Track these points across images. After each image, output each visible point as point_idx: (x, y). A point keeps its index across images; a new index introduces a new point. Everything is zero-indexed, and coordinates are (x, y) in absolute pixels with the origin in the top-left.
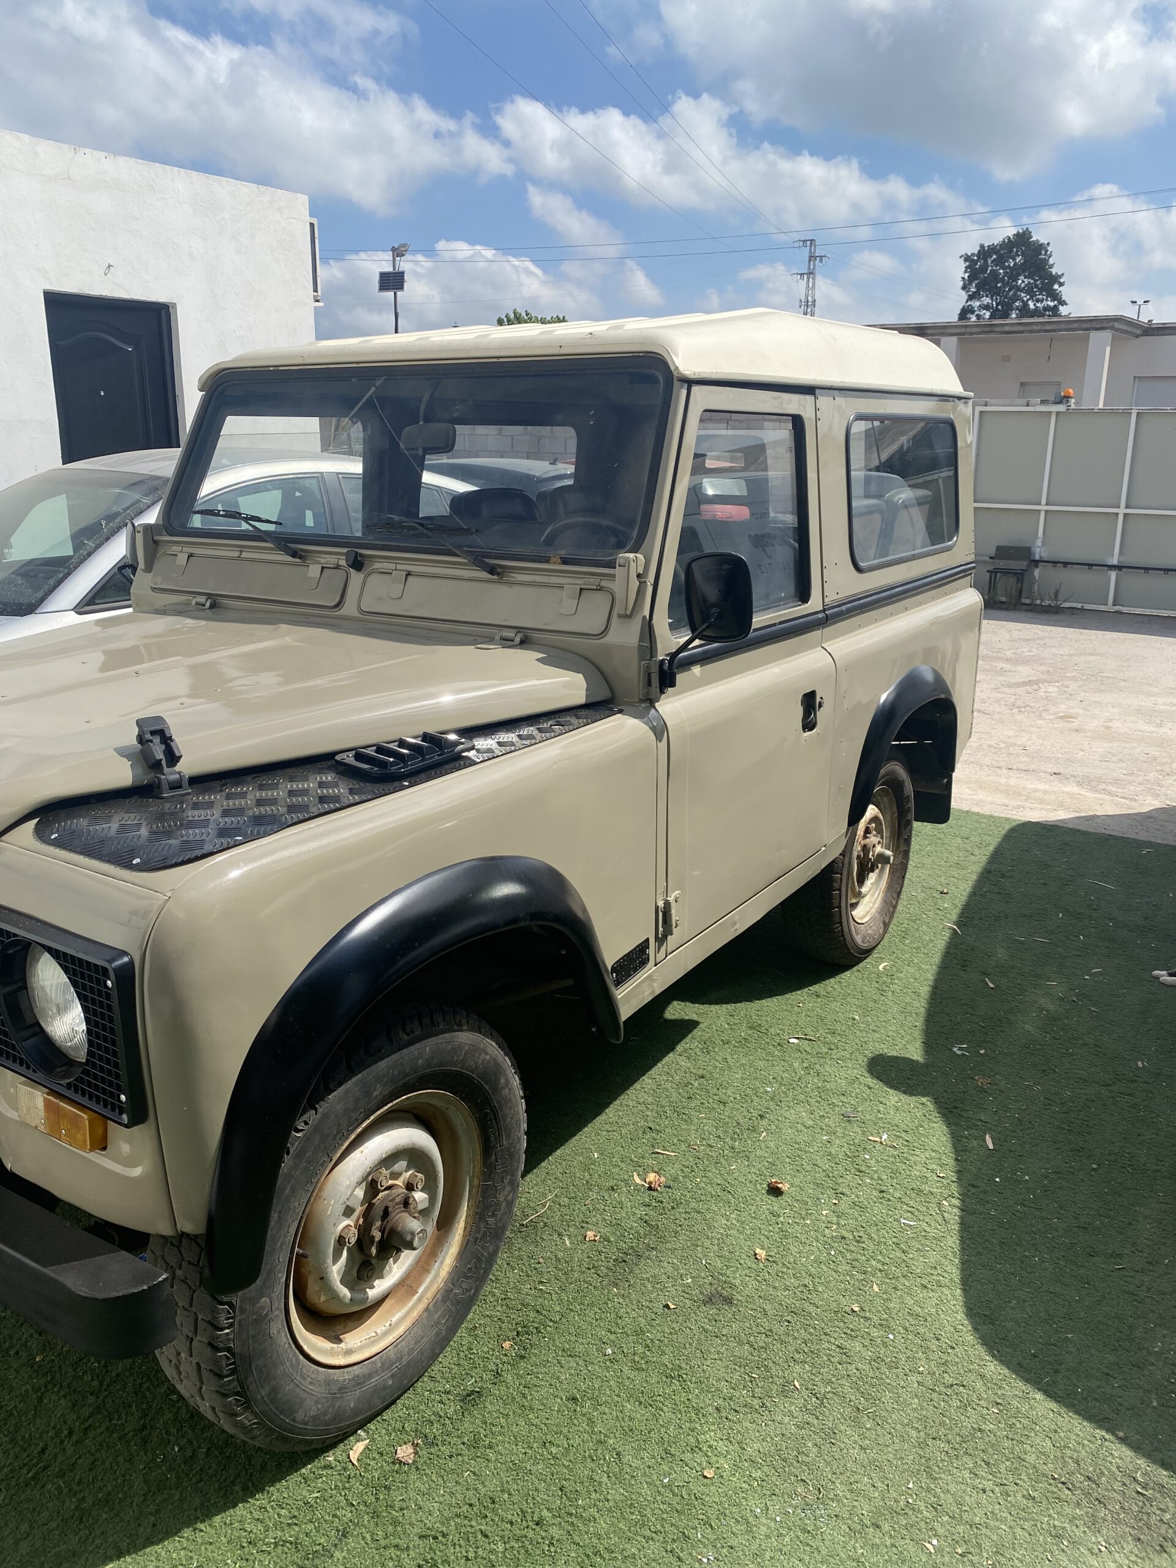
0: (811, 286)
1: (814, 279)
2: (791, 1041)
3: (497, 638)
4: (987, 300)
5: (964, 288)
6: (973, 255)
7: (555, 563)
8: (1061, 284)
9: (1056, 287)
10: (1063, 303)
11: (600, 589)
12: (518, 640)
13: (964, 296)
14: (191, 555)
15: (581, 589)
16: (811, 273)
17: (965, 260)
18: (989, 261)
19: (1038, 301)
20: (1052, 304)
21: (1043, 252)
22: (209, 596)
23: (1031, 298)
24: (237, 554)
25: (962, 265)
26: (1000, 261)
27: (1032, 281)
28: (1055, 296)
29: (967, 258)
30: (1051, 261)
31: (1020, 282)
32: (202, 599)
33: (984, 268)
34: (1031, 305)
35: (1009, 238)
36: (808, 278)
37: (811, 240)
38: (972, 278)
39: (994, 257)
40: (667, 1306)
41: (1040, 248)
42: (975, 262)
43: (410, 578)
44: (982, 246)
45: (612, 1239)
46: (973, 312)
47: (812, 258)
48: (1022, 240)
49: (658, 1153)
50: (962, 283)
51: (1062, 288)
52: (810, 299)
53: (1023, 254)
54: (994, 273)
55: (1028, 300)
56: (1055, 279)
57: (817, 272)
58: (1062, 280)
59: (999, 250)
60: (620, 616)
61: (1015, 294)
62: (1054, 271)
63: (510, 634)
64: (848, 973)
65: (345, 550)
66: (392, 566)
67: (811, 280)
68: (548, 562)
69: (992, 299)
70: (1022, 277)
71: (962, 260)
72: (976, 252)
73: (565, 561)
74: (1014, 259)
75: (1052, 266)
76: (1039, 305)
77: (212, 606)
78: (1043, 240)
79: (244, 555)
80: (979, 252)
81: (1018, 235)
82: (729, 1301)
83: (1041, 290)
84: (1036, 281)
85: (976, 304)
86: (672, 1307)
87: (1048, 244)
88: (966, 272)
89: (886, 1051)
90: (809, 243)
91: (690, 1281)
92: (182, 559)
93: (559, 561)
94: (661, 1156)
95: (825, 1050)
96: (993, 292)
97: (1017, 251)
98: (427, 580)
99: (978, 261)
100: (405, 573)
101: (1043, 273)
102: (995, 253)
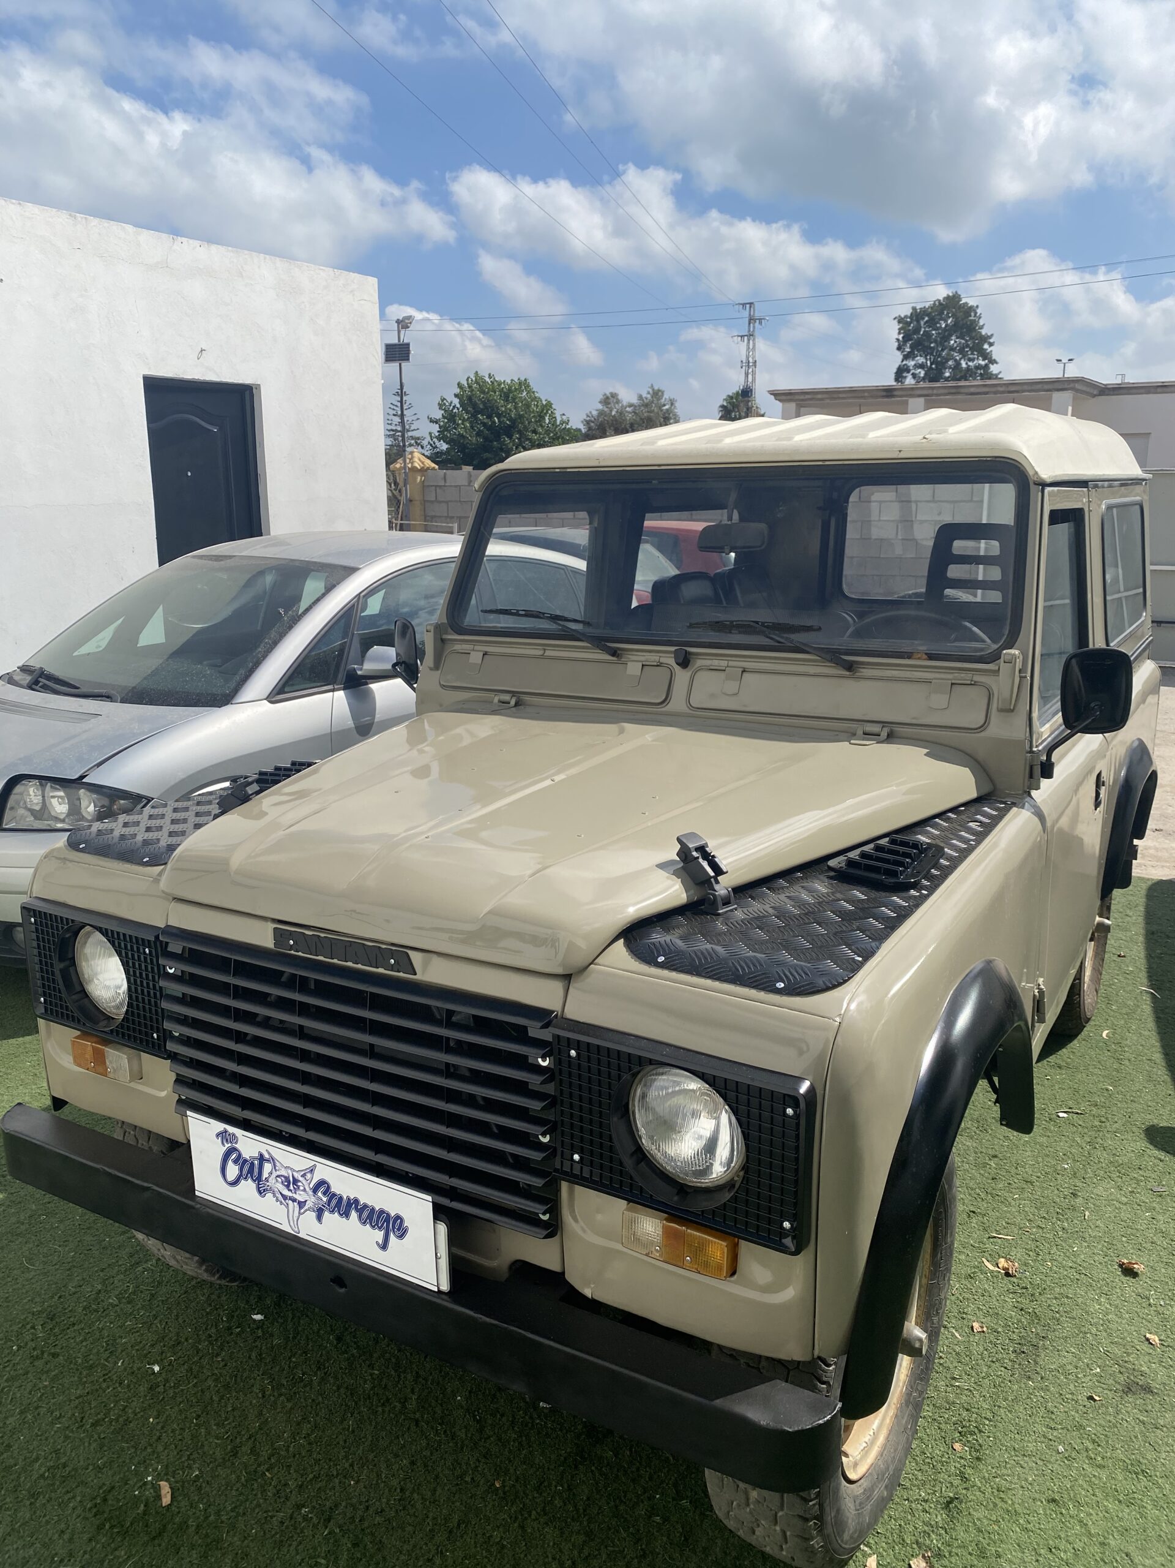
0: (751, 347)
1: (754, 340)
2: (1061, 1115)
3: (860, 732)
4: (921, 360)
5: (899, 349)
6: (906, 317)
7: (919, 658)
8: (991, 345)
9: (986, 346)
10: (994, 362)
11: (974, 684)
12: (884, 734)
13: (899, 356)
14: (485, 654)
15: (952, 684)
16: (751, 335)
17: (899, 322)
18: (922, 323)
19: (970, 360)
20: (983, 363)
21: (973, 314)
22: (513, 693)
23: (964, 357)
24: (541, 652)
25: (896, 326)
26: (932, 323)
27: (963, 341)
28: (986, 356)
29: (900, 320)
30: (981, 322)
31: (952, 342)
32: (506, 697)
33: (917, 330)
34: (964, 364)
35: (939, 301)
36: (749, 340)
37: (751, 304)
38: (906, 338)
39: (926, 319)
40: (1091, 1398)
41: (969, 310)
42: (909, 324)
43: (744, 674)
44: (914, 309)
45: (1000, 1330)
46: (908, 371)
47: (751, 320)
48: (952, 303)
49: (995, 1237)
50: (897, 344)
51: (992, 348)
52: (751, 360)
53: (954, 316)
54: (927, 334)
55: (960, 359)
56: (985, 339)
57: (756, 333)
58: (991, 341)
59: (931, 313)
60: (1000, 710)
61: (948, 354)
62: (983, 332)
63: (875, 729)
64: (1075, 1042)
65: (673, 649)
66: (724, 663)
67: (751, 342)
68: (909, 657)
69: (926, 359)
70: (953, 338)
71: (896, 322)
72: (909, 314)
73: (931, 657)
74: (946, 321)
75: (982, 327)
76: (970, 364)
77: (517, 704)
78: (972, 302)
79: (548, 653)
80: (911, 314)
81: (948, 298)
82: (1148, 1389)
83: (972, 349)
84: (967, 341)
85: (911, 363)
86: (1097, 1398)
87: (977, 307)
88: (899, 333)
89: (1155, 1121)
90: (748, 306)
91: (1098, 1370)
92: (476, 658)
93: (926, 657)
94: (999, 1240)
95: (1097, 1123)
96: (926, 351)
97: (948, 313)
98: (763, 676)
99: (911, 323)
100: (741, 670)
101: (974, 334)
102: (928, 315)
